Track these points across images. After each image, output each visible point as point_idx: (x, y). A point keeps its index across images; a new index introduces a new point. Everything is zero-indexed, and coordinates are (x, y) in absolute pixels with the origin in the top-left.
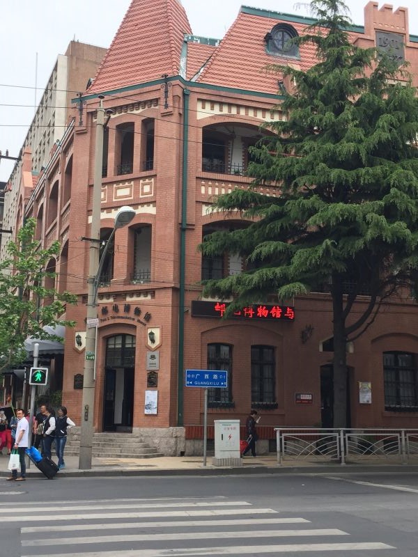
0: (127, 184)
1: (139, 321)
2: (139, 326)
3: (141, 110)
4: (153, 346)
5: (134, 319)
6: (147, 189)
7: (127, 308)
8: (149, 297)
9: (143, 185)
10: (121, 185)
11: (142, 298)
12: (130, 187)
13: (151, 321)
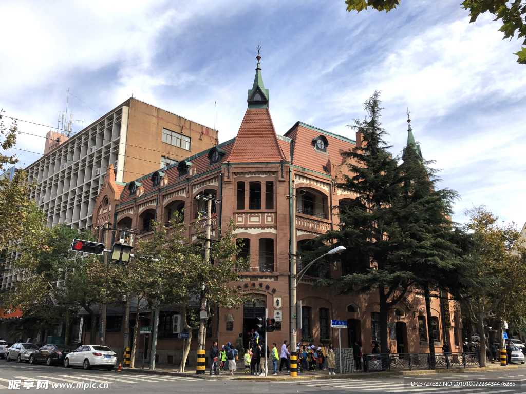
0: (257, 215)
1: (268, 293)
2: (268, 296)
3: (264, 176)
4: (278, 307)
5: (265, 292)
6: (269, 219)
7: (261, 285)
8: (273, 279)
9: (267, 216)
10: (253, 215)
11: (268, 280)
12: (259, 217)
13: (276, 293)
